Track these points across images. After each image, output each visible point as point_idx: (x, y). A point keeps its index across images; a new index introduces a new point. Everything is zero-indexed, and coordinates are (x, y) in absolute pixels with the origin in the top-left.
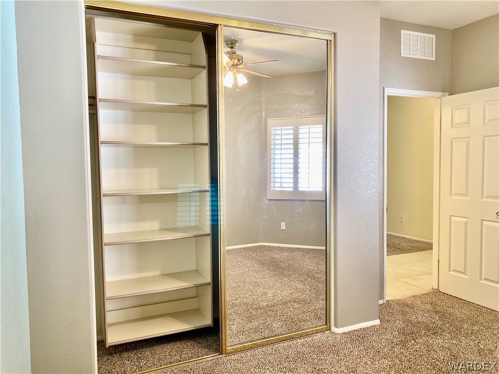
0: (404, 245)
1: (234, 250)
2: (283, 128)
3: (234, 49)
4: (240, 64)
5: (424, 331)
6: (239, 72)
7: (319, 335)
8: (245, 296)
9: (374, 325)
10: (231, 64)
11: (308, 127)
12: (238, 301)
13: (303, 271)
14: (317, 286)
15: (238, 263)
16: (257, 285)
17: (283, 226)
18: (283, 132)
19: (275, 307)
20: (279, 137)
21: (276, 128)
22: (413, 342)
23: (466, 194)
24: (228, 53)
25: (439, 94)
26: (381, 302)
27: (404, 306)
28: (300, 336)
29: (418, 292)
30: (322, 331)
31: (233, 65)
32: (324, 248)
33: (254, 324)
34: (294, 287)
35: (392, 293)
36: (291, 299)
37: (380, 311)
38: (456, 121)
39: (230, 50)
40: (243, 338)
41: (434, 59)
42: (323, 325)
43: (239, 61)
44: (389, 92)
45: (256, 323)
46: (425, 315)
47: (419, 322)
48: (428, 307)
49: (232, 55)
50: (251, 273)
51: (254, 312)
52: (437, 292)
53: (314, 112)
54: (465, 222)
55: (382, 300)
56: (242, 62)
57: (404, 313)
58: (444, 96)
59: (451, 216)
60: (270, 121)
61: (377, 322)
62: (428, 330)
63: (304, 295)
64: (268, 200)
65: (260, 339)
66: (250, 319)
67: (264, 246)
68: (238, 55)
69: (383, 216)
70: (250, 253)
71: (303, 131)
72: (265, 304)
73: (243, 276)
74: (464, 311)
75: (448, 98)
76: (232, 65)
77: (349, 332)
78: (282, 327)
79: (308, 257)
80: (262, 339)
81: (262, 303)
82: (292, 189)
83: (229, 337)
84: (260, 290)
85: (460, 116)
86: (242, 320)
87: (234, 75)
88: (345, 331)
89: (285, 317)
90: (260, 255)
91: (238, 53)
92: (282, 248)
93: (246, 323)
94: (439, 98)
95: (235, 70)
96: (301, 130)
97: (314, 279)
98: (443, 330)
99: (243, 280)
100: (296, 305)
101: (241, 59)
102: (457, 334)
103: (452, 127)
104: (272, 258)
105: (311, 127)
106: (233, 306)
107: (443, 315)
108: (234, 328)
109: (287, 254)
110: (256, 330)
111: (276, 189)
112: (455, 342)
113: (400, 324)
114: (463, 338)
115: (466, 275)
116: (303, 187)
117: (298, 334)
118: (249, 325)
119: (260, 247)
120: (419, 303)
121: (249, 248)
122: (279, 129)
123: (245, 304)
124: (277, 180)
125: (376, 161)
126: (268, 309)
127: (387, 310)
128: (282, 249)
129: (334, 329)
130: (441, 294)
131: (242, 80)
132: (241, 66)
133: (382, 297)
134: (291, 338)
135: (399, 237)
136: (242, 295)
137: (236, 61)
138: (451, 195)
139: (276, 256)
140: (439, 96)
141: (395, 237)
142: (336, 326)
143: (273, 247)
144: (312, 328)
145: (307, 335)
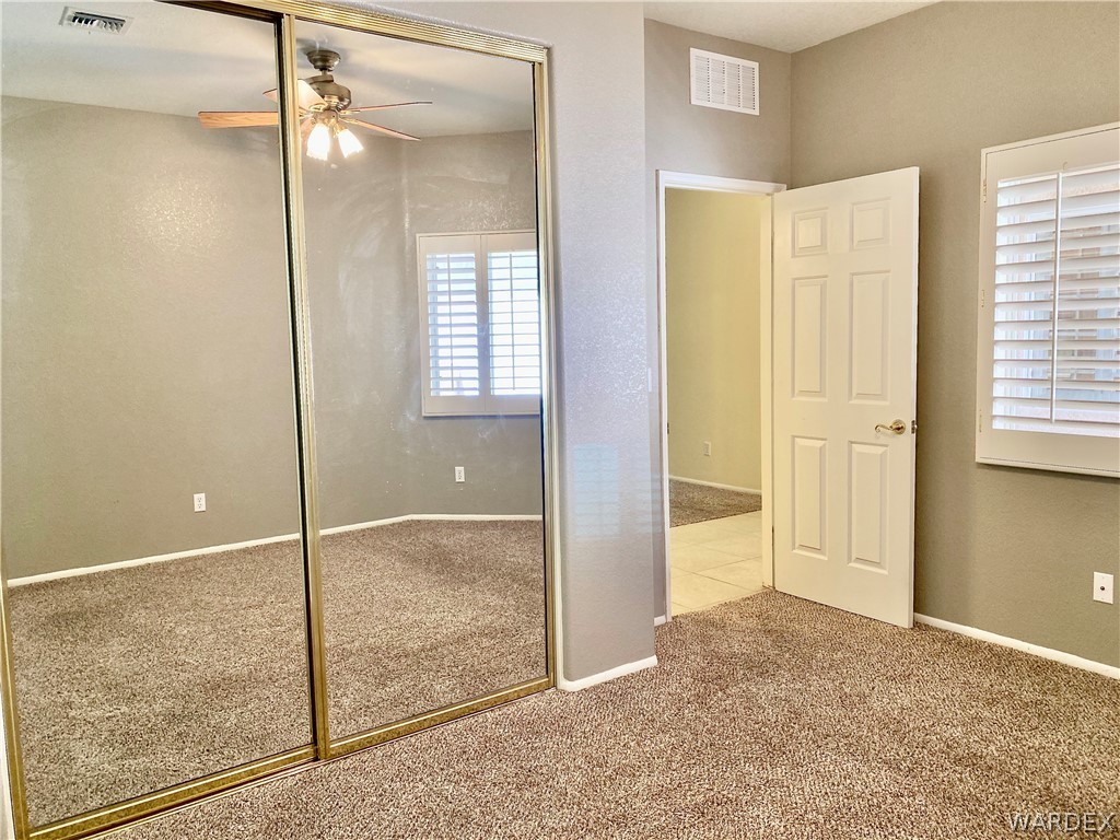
0: (712, 501)
1: (347, 534)
2: (451, 256)
3: (329, 73)
4: (345, 108)
5: (742, 672)
6: (344, 126)
7: (532, 699)
8: (373, 631)
9: (645, 667)
10: (323, 107)
11: (507, 254)
12: (357, 644)
13: (503, 569)
14: (530, 598)
15: (358, 563)
16: (400, 606)
17: (460, 474)
18: (453, 265)
19: (440, 649)
20: (444, 276)
21: (438, 256)
22: (720, 694)
23: (820, 393)
24: (313, 81)
25: (769, 186)
26: (659, 620)
27: (706, 625)
28: (492, 706)
29: (734, 595)
30: (540, 690)
31: (328, 109)
32: (541, 517)
33: (392, 689)
34: (481, 605)
35: (683, 600)
36: (474, 629)
37: (659, 639)
38: (801, 243)
39: (320, 73)
40: (365, 721)
41: (756, 112)
42: (542, 677)
43: (341, 99)
44: (670, 179)
45: (394, 688)
46: (747, 639)
47: (734, 655)
48: (753, 623)
49: (322, 85)
50: (387, 582)
51: (392, 665)
52: (771, 593)
53: (518, 221)
54: (821, 449)
55: (663, 617)
56: (350, 102)
57: (705, 639)
58: (778, 190)
59: (794, 437)
60: (423, 241)
61: (652, 661)
62: (750, 669)
63: (504, 619)
64: (425, 417)
65: (404, 720)
66: (382, 681)
67: (419, 521)
68: (338, 87)
69: (661, 441)
70: (385, 539)
71: (498, 262)
72: (415, 645)
73: (369, 591)
74: (819, 626)
75: (786, 195)
76: (325, 110)
77: (595, 688)
78: (453, 690)
79: (514, 538)
80: (409, 718)
81: (410, 644)
82: (477, 393)
83: (335, 721)
84: (407, 616)
85: (808, 234)
86: (366, 682)
87: (332, 131)
88: (587, 687)
89: (460, 668)
90: (409, 541)
91: (338, 80)
92: (459, 522)
93: (374, 688)
94: (768, 194)
95: (333, 120)
96: (493, 260)
97: (527, 584)
98: (779, 666)
99: (369, 597)
100: (486, 642)
101: (345, 93)
102: (803, 670)
103: (794, 256)
104: (436, 547)
105: (514, 254)
106: (344, 655)
107: (780, 637)
108: (346, 701)
109: (469, 535)
110: (395, 702)
111: (443, 393)
112: (798, 686)
113: (697, 662)
114: (814, 677)
115: (824, 554)
116: (502, 386)
117: (486, 703)
118: (381, 693)
119: (410, 524)
120: (735, 617)
121: (382, 528)
122: (444, 258)
123: (371, 650)
124: (443, 374)
125: (642, 327)
126: (423, 655)
127: (671, 638)
128: (459, 525)
129: (564, 684)
130: (778, 596)
131: (352, 145)
132: (348, 113)
133: (661, 609)
134: (473, 711)
135: (701, 487)
136: (366, 632)
137: (335, 100)
138: (793, 395)
139: (445, 541)
140: (770, 191)
141: (695, 486)
142: (568, 677)
143: (438, 523)
144: (519, 684)
145: (507, 701)
